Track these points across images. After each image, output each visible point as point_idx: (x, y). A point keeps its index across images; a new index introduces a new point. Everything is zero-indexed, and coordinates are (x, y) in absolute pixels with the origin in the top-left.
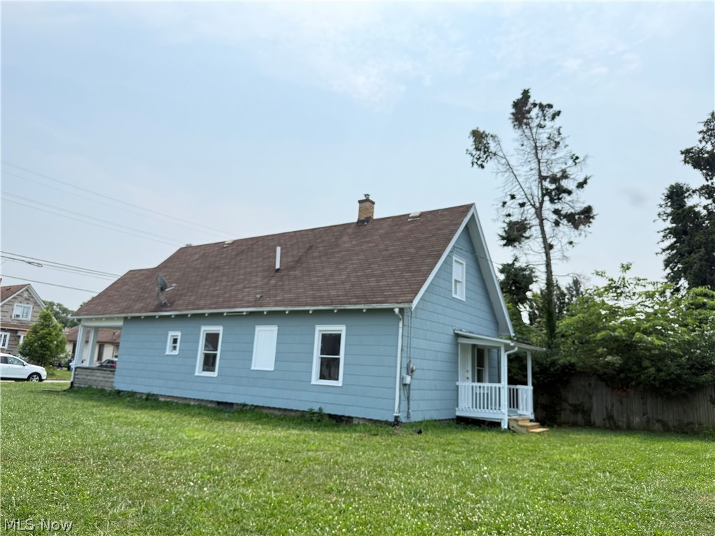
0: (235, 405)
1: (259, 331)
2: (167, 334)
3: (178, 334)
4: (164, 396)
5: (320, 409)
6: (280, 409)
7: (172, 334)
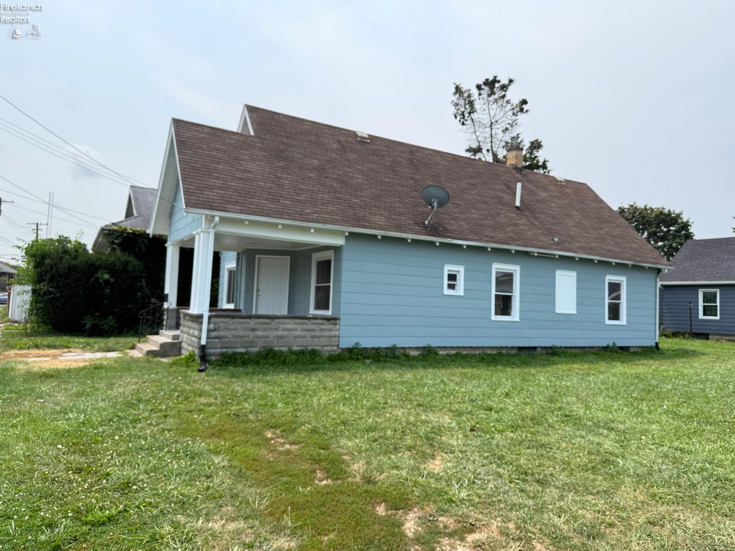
0: (539, 350)
1: (559, 275)
2: (443, 269)
3: (460, 270)
4: (445, 348)
5: (614, 343)
6: (580, 348)
7: (448, 269)
